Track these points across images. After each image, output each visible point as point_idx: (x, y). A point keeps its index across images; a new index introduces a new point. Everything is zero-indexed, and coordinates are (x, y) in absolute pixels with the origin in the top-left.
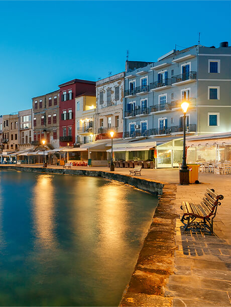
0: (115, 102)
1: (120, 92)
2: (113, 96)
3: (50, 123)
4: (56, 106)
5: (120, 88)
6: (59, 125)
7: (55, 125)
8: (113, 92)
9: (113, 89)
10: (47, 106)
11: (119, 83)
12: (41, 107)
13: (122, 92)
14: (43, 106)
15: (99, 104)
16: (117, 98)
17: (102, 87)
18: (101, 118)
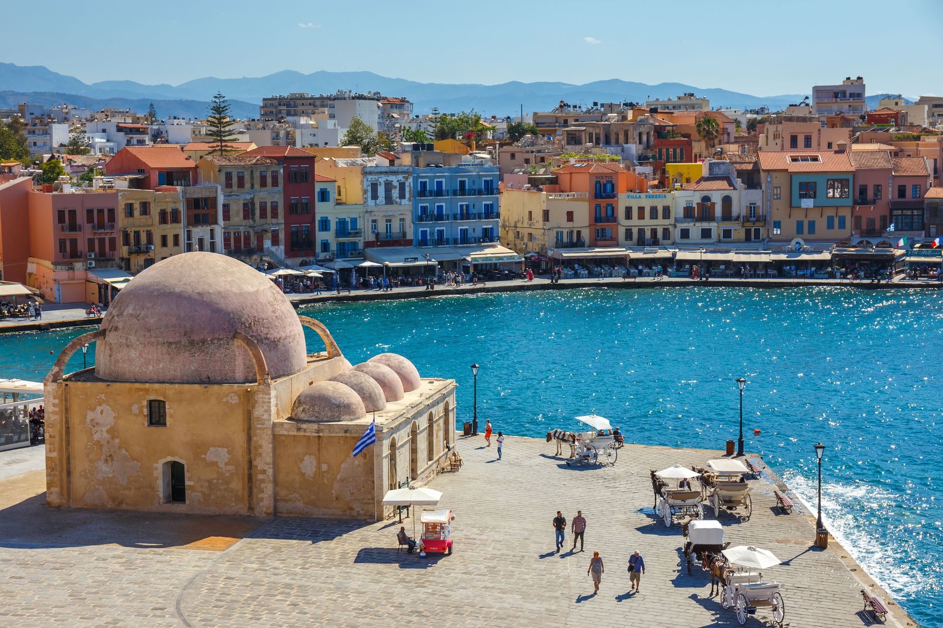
0: (398, 200)
1: (407, 189)
2: (395, 193)
3: (263, 215)
4: (276, 189)
5: (407, 184)
6: (283, 221)
7: (274, 221)
8: (396, 187)
9: (395, 184)
10: (257, 186)
11: (407, 179)
12: (241, 184)
13: (410, 189)
14: (248, 185)
15: (369, 199)
16: (402, 196)
17: (376, 177)
18: (374, 218)
